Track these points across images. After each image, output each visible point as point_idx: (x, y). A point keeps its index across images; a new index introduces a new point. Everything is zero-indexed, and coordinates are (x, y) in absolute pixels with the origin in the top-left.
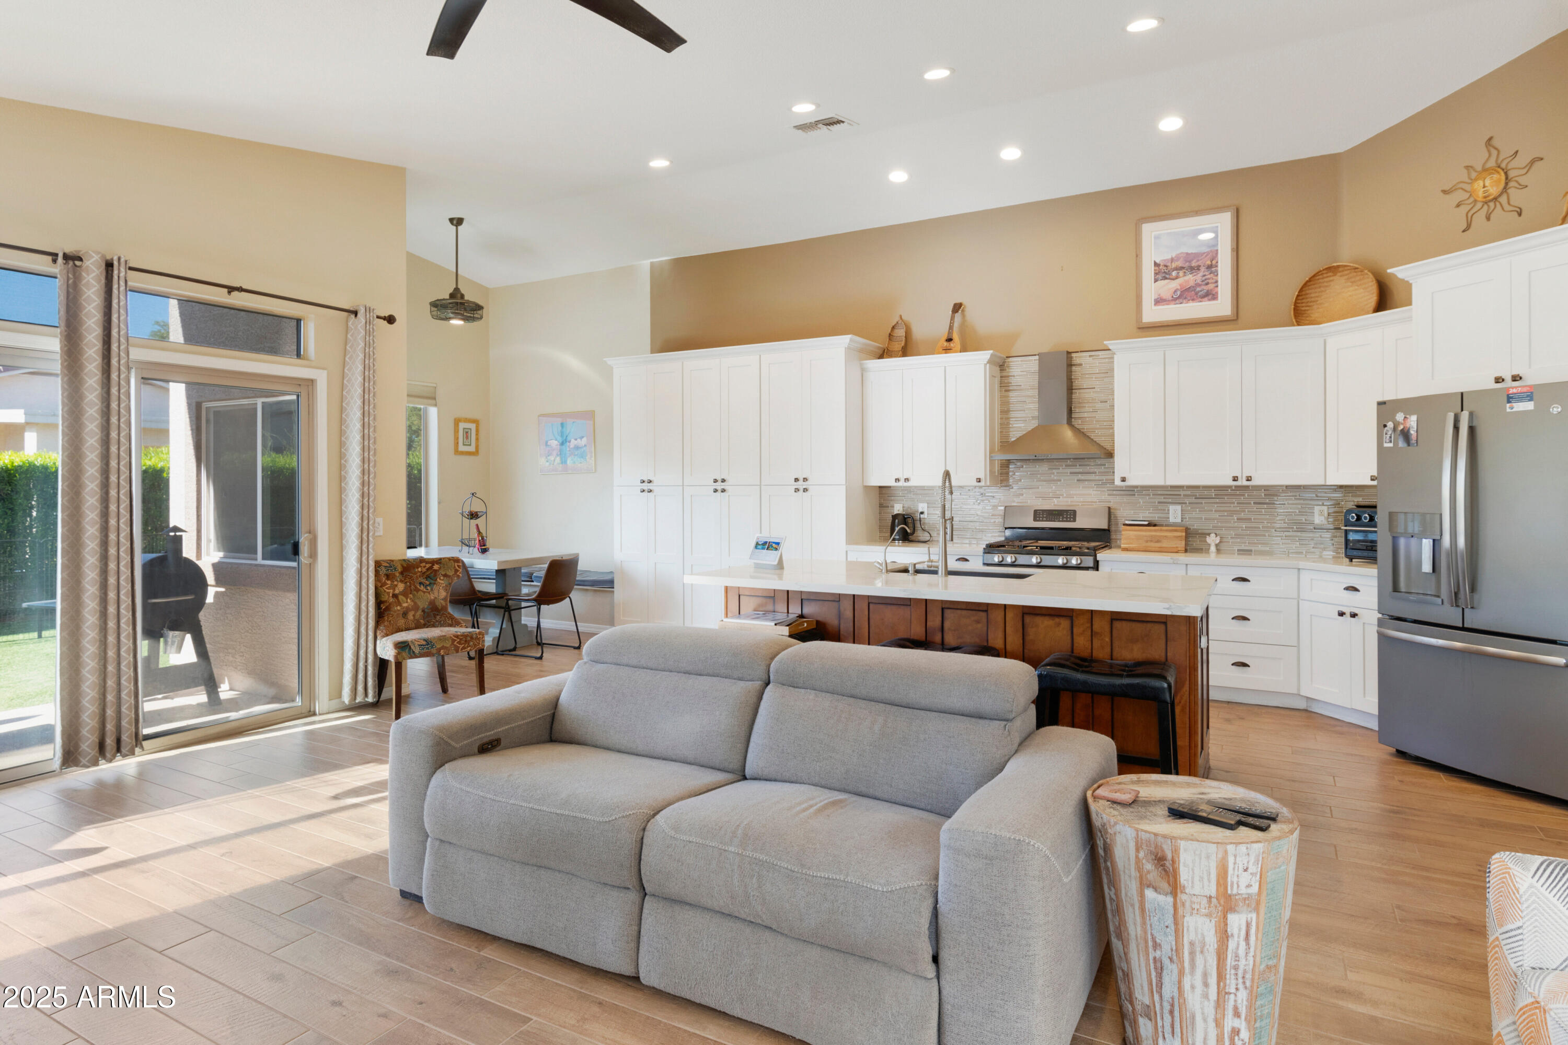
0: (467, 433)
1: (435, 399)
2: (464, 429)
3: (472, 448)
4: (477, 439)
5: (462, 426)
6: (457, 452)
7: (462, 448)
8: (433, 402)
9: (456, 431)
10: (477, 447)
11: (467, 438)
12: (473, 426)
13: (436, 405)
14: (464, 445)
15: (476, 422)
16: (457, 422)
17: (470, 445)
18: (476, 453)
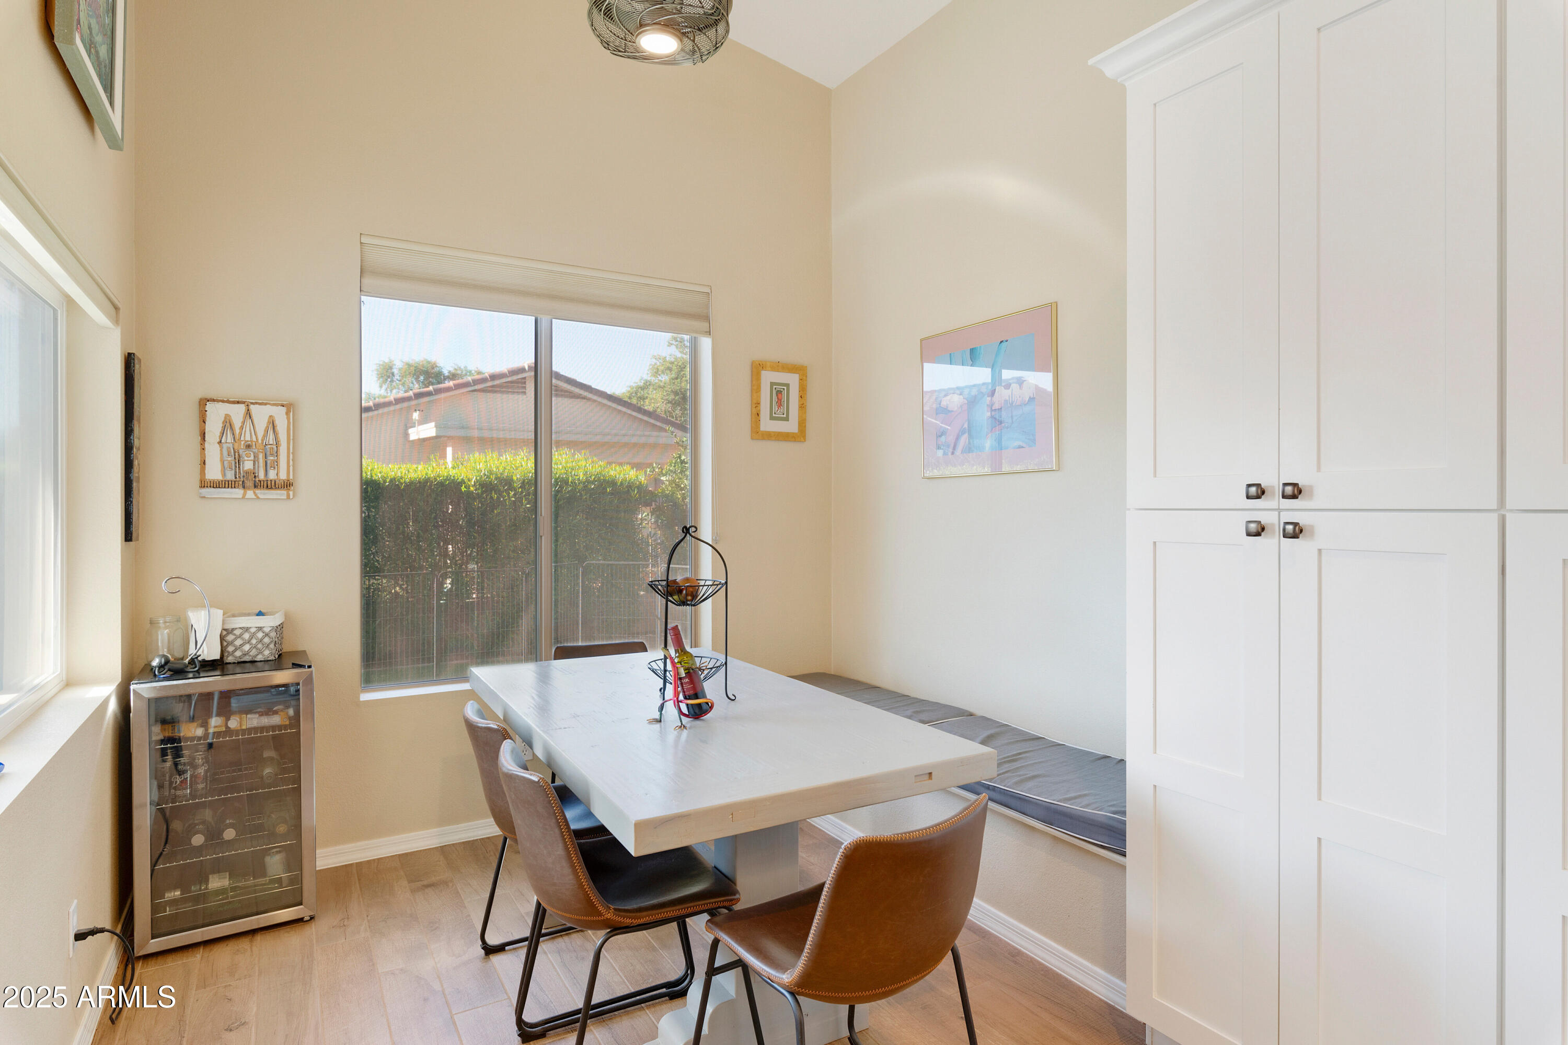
0: (779, 394)
1: (706, 318)
2: (772, 384)
3: (791, 426)
4: (802, 407)
5: (768, 377)
6: (757, 434)
7: (767, 425)
8: (704, 325)
9: (756, 388)
10: (802, 424)
11: (780, 404)
12: (793, 379)
13: (709, 333)
14: (772, 418)
15: (800, 370)
16: (757, 368)
17: (787, 419)
18: (800, 436)
